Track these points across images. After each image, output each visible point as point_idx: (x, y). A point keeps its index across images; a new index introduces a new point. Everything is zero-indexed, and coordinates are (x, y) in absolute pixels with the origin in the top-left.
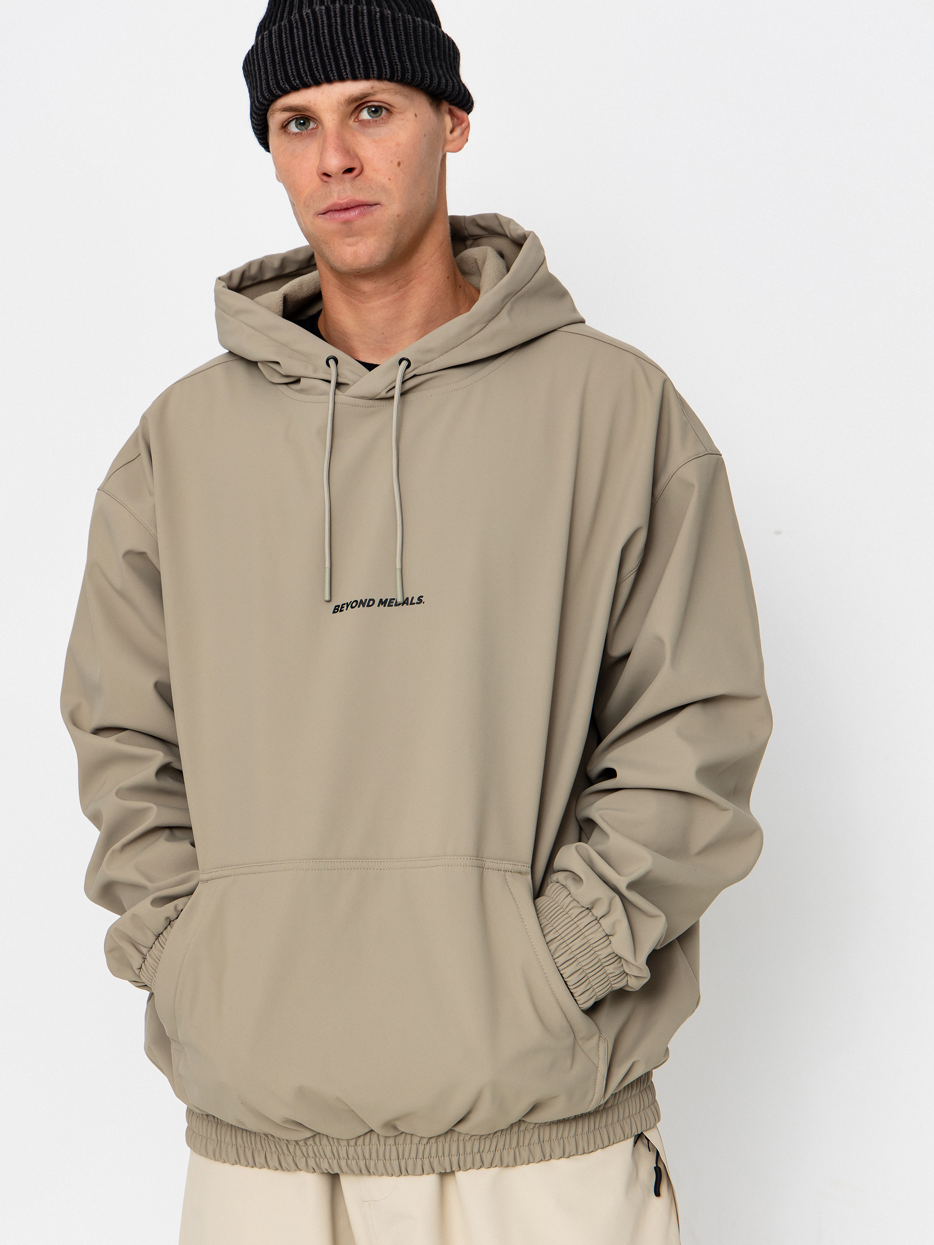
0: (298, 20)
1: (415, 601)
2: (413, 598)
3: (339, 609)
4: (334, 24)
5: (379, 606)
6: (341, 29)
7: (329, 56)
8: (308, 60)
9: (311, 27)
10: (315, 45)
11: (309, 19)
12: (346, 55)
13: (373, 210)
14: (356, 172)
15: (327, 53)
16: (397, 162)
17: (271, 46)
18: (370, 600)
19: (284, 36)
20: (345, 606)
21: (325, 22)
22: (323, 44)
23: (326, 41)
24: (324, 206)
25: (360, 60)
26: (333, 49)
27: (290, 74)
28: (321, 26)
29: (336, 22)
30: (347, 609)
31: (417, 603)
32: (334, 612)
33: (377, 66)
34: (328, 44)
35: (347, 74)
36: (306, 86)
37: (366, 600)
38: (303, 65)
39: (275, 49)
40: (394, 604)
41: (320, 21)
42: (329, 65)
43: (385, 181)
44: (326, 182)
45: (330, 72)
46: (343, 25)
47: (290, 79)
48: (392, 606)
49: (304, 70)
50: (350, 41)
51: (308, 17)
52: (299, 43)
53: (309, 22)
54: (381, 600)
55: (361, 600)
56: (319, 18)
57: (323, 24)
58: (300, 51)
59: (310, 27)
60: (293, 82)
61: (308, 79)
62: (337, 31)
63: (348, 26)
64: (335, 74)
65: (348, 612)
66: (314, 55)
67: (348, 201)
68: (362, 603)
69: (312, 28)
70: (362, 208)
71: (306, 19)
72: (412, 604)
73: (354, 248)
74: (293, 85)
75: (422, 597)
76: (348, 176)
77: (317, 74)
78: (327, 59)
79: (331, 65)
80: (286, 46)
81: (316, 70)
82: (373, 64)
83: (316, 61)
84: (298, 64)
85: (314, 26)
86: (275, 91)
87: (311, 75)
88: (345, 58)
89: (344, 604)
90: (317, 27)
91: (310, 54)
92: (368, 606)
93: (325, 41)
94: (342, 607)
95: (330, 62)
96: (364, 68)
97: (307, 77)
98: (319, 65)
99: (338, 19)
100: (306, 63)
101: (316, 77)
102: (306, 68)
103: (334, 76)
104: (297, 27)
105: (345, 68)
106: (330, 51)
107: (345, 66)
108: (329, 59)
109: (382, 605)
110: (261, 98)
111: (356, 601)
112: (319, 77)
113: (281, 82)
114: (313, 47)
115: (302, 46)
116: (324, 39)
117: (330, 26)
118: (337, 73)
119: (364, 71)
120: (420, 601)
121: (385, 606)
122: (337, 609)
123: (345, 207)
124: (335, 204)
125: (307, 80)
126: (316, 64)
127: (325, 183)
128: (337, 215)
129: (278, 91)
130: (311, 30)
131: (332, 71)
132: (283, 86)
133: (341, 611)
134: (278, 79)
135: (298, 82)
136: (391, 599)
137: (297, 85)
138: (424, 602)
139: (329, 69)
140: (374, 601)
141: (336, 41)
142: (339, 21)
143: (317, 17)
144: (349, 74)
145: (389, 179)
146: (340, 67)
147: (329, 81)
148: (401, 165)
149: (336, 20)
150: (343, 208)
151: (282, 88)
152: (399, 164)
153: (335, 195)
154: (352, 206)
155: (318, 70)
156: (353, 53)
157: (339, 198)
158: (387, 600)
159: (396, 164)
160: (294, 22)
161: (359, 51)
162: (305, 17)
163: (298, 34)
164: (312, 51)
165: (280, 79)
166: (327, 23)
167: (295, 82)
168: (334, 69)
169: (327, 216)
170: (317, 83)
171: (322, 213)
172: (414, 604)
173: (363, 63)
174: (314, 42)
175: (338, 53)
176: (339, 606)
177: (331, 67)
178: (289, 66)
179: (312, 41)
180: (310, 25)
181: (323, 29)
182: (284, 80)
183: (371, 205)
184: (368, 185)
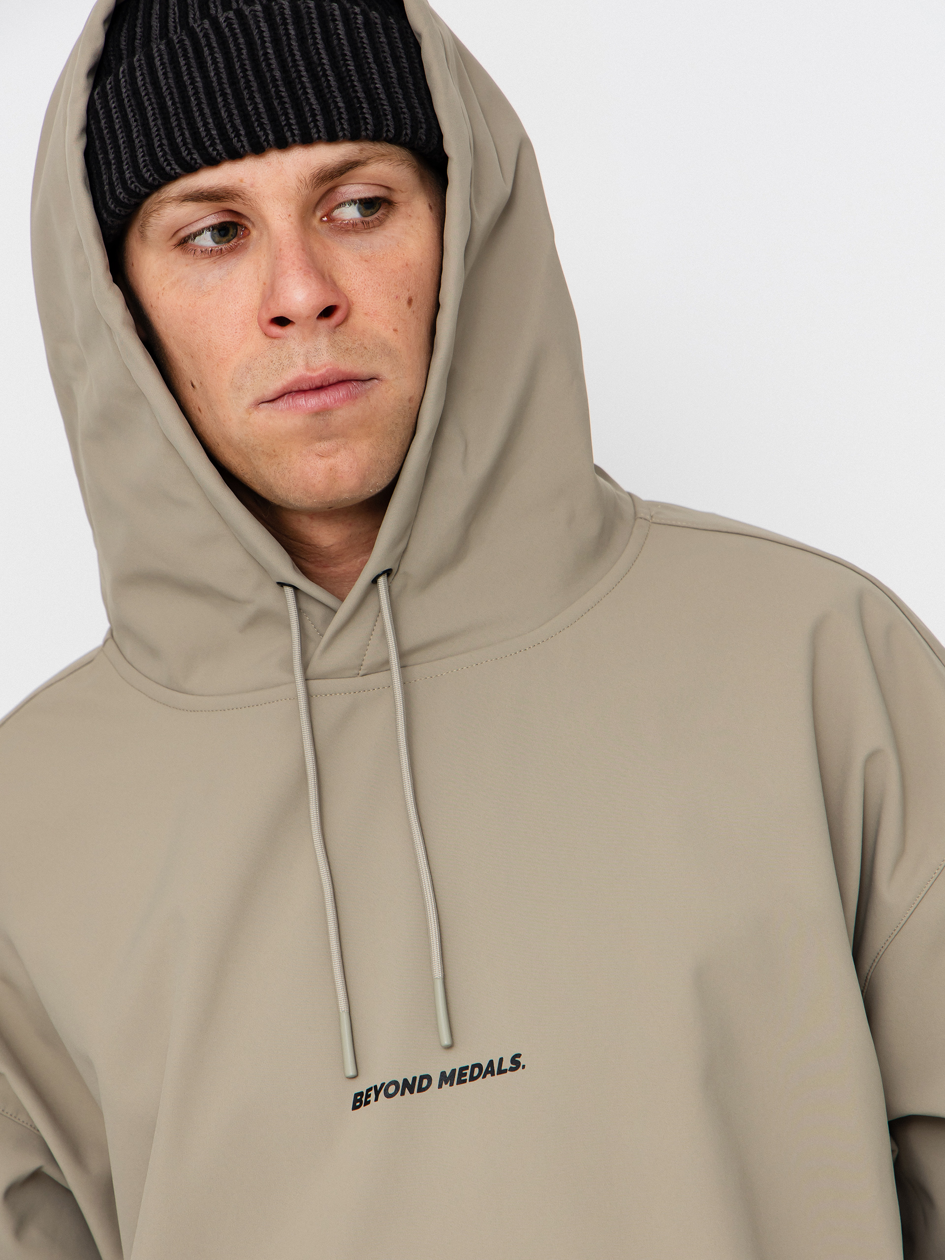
0: (210, 31)
1: (507, 1065)
2: (501, 1060)
3: (363, 1099)
4: (284, 38)
5: (440, 1086)
6: (299, 46)
7: (282, 97)
8: (241, 106)
9: (239, 44)
10: (251, 78)
11: (232, 30)
12: (315, 94)
13: (369, 390)
14: (338, 316)
15: (278, 92)
16: (407, 296)
17: (135, 92)
18: (422, 1078)
19: (182, 63)
20: (372, 1093)
21: (266, 34)
22: (268, 75)
23: (273, 69)
24: (276, 385)
25: (341, 104)
26: (289, 84)
27: (203, 134)
28: (259, 42)
29: (288, 34)
30: (376, 1100)
31: (512, 1069)
32: (355, 1108)
33: (372, 114)
34: (278, 74)
35: (319, 132)
36: (235, 155)
37: (414, 1079)
38: (230, 115)
39: (164, 89)
40: (468, 1077)
41: (255, 32)
42: (282, 114)
43: (387, 334)
44: (275, 338)
45: (286, 128)
46: (302, 40)
47: (204, 143)
48: (465, 1081)
49: (234, 126)
50: (319, 69)
51: (230, 25)
52: (218, 74)
53: (234, 35)
54: (443, 1074)
55: (405, 1081)
56: (253, 27)
57: (262, 38)
58: (222, 90)
59: (237, 45)
60: (211, 149)
61: (242, 141)
62: (291, 50)
63: (310, 41)
64: (296, 132)
65: (380, 1106)
66: (252, 98)
67: (327, 371)
68: (408, 1086)
69: (242, 46)
70: (350, 386)
71: (226, 30)
72: (501, 1072)
73: (332, 461)
74: (210, 155)
75: (519, 1055)
76: (324, 324)
77: (261, 133)
78: (278, 104)
79: (286, 114)
80: (189, 82)
81: (258, 125)
82: (364, 110)
83: (256, 108)
84: (221, 113)
85: (245, 41)
86: (168, 168)
87: (247, 134)
88: (313, 100)
89: (370, 1089)
90: (250, 44)
91: (243, 94)
92: (421, 1090)
93: (271, 70)
94: (368, 1096)
95: (284, 109)
96: (349, 120)
97: (239, 138)
98: (264, 116)
99: (291, 28)
100: (235, 112)
101: (259, 137)
102: (238, 122)
103: (293, 135)
104: (209, 45)
105: (315, 121)
106: (282, 89)
107: (314, 115)
108: (282, 103)
109: (446, 1084)
110: (121, 193)
111: (395, 1083)
112: (263, 138)
113: (183, 149)
114: (248, 82)
115: (225, 81)
116: (269, 65)
117: (276, 41)
118: (300, 130)
119: (350, 125)
120: (516, 1062)
121: (451, 1085)
122: (360, 1101)
123: (319, 384)
124: (301, 379)
125: (240, 144)
126: (258, 114)
127: (276, 341)
128: (301, 401)
129: (176, 167)
130: (239, 50)
131: (289, 125)
132: (188, 158)
133: (367, 1103)
134: (177, 144)
135: (220, 147)
136: (462, 1069)
137: (219, 154)
138: (524, 1067)
139: (283, 123)
140: (429, 1078)
141: (293, 70)
142: (292, 32)
143: (250, 25)
144: (322, 130)
145: (395, 330)
146: (306, 118)
147: (283, 145)
148: (414, 303)
149: (287, 29)
150: (314, 386)
151: (186, 161)
152: (410, 301)
153: (300, 362)
154: (331, 381)
155: (261, 125)
156: (326, 91)
157: (308, 367)
158: (454, 1071)
159: (405, 303)
160: (201, 35)
161: (339, 88)
162: (224, 25)
163: (214, 60)
164: (245, 88)
165: (181, 144)
166: (271, 37)
167: (215, 149)
168: (293, 121)
169: (281, 404)
170: (258, 150)
171: (271, 398)
172: (505, 1071)
173: (347, 109)
174: (250, 73)
175: (300, 92)
176: (361, 1094)
177: (288, 119)
178: (199, 119)
179: (244, 71)
180: (236, 40)
181: (264, 48)
182: (190, 146)
183: (364, 381)
184: (359, 342)
